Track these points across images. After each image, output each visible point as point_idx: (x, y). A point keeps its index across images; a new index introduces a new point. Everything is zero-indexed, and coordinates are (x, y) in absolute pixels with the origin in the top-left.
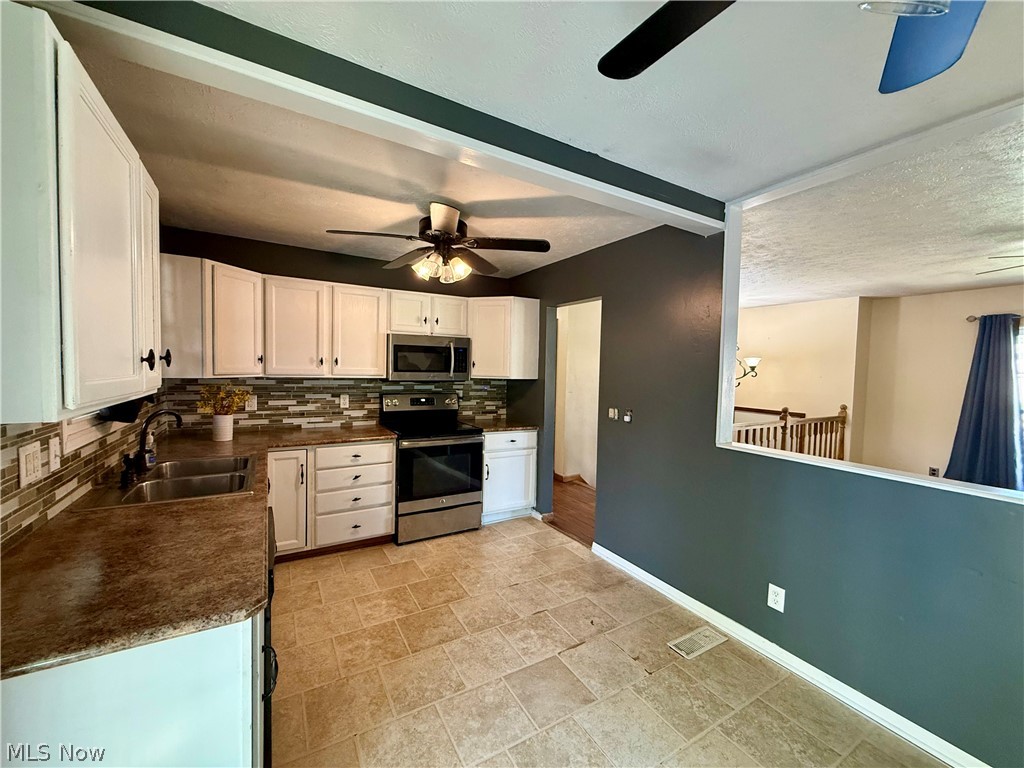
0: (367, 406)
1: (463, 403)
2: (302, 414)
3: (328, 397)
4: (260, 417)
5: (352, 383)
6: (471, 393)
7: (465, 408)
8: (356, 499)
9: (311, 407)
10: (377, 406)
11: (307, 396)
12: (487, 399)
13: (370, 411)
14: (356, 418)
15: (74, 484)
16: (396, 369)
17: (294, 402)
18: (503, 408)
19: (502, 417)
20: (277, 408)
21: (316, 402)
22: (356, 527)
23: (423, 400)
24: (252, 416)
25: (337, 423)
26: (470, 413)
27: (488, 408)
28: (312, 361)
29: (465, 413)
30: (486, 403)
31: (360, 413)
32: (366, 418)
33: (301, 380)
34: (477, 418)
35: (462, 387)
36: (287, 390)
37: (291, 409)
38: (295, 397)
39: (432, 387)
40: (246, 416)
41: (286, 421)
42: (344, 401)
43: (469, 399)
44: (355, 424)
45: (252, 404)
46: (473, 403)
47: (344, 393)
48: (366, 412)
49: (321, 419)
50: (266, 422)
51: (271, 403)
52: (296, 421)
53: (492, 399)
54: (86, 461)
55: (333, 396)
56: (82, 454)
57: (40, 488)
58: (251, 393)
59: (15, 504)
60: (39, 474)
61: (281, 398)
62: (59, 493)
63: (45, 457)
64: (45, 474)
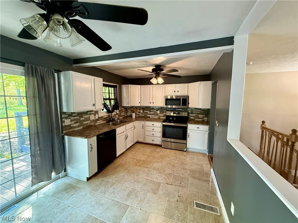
0: (164, 113)
1: (190, 115)
2: (150, 114)
4: (143, 114)
5: (160, 108)
6: (194, 112)
7: (191, 116)
8: (153, 134)
9: (152, 113)
10: (165, 114)
11: (151, 110)
12: (199, 114)
13: (164, 115)
14: (161, 116)
15: (102, 121)
16: (166, 105)
17: (149, 111)
18: (205, 117)
19: (205, 120)
20: (146, 113)
22: (153, 140)
23: (177, 113)
24: (142, 114)
25: (157, 117)
26: (193, 118)
27: (200, 117)
28: (149, 103)
29: (191, 118)
30: (199, 115)
31: (162, 115)
32: (163, 116)
33: (150, 107)
34: (195, 119)
35: (190, 110)
36: (148, 109)
37: (148, 113)
39: (181, 110)
40: (141, 114)
41: (147, 115)
42: (158, 112)
43: (193, 113)
44: (161, 117)
45: (142, 111)
46: (194, 115)
47: (159, 110)
48: (163, 115)
49: (154, 116)
50: (144, 115)
51: (145, 111)
52: (149, 116)
53: (201, 114)
54: (105, 118)
55: (156, 111)
56: (104, 117)
57: (94, 121)
58: (142, 109)
59: (89, 122)
60: (94, 119)
61: (146, 110)
62: (98, 122)
63: (95, 117)
64: (95, 119)
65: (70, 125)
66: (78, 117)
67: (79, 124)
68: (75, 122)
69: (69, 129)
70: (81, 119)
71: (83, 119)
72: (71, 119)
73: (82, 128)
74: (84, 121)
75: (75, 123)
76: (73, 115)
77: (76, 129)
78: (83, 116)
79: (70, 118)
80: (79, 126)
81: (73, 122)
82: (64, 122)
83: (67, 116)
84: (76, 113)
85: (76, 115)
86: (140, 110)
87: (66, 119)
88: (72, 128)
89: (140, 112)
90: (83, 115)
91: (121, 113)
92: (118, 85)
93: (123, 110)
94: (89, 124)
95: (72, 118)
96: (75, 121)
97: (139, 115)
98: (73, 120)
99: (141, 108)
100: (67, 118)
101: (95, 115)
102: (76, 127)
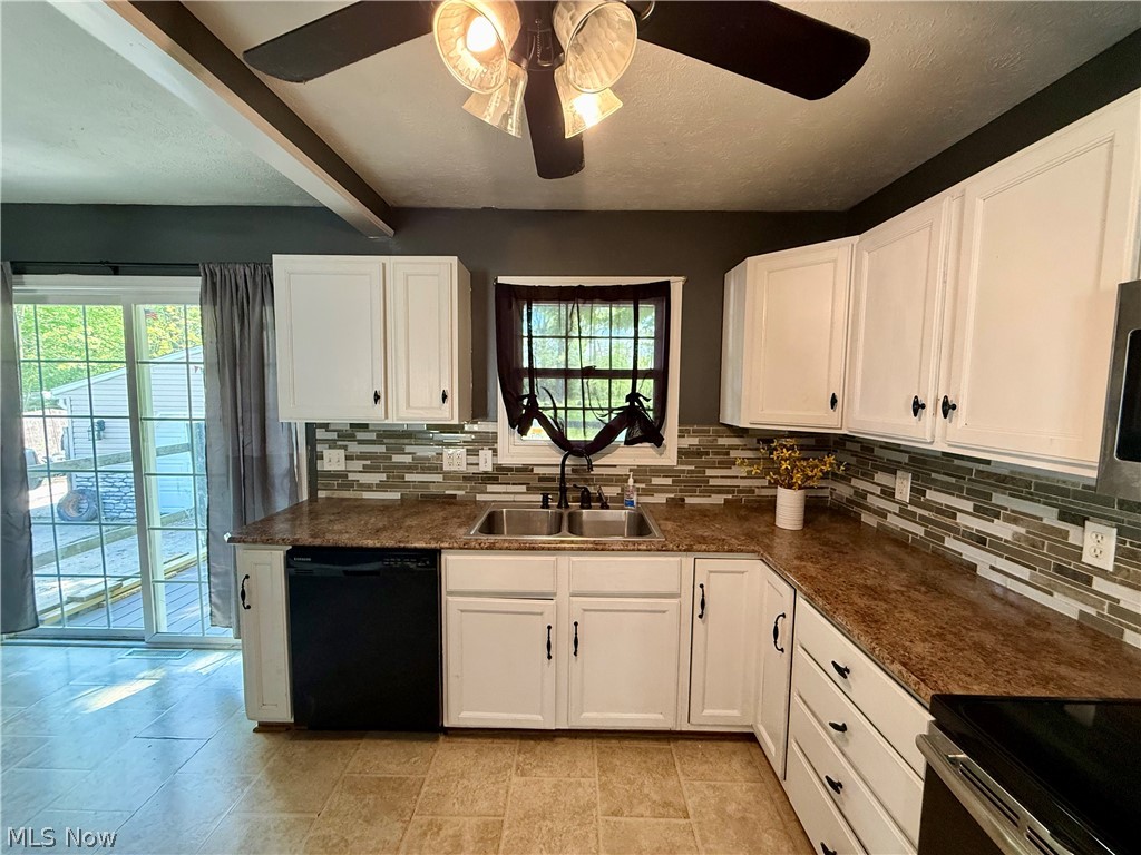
2: (980, 540)
3: (1050, 517)
4: (910, 516)
9: (1001, 530)
11: (999, 499)
17: (968, 506)
20: (940, 510)
21: (1015, 521)
24: (904, 513)
25: (1068, 606)
37: (962, 520)
38: (971, 494)
40: (895, 507)
41: (951, 543)
42: (1098, 546)
45: (903, 487)
47: (1101, 518)
49: (1024, 573)
50: (920, 531)
51: (931, 495)
52: (970, 553)
54: (543, 479)
55: (1063, 517)
56: (536, 470)
57: (467, 478)
58: (905, 468)
59: (439, 478)
60: (463, 468)
61: (946, 489)
62: (490, 488)
63: (473, 459)
64: (473, 470)
65: (342, 475)
66: (382, 449)
67: (383, 477)
68: (364, 466)
69: (341, 487)
70: (396, 458)
71: (408, 459)
72: (349, 449)
73: (397, 496)
74: (410, 468)
75: (366, 470)
76: (360, 435)
77: (366, 495)
78: (408, 449)
79: (345, 448)
80: (381, 487)
81: (358, 465)
82: (322, 458)
83: (334, 436)
84: (373, 431)
85: (373, 436)
86: (892, 469)
87: (330, 448)
88: (350, 485)
89: (888, 493)
90: (406, 441)
91: (709, 472)
92: (677, 286)
93: (733, 454)
94: (433, 490)
95: (354, 448)
96: (368, 462)
97: (883, 514)
98: (359, 458)
99: (905, 458)
100: (332, 444)
101: (473, 452)
102: (368, 488)
